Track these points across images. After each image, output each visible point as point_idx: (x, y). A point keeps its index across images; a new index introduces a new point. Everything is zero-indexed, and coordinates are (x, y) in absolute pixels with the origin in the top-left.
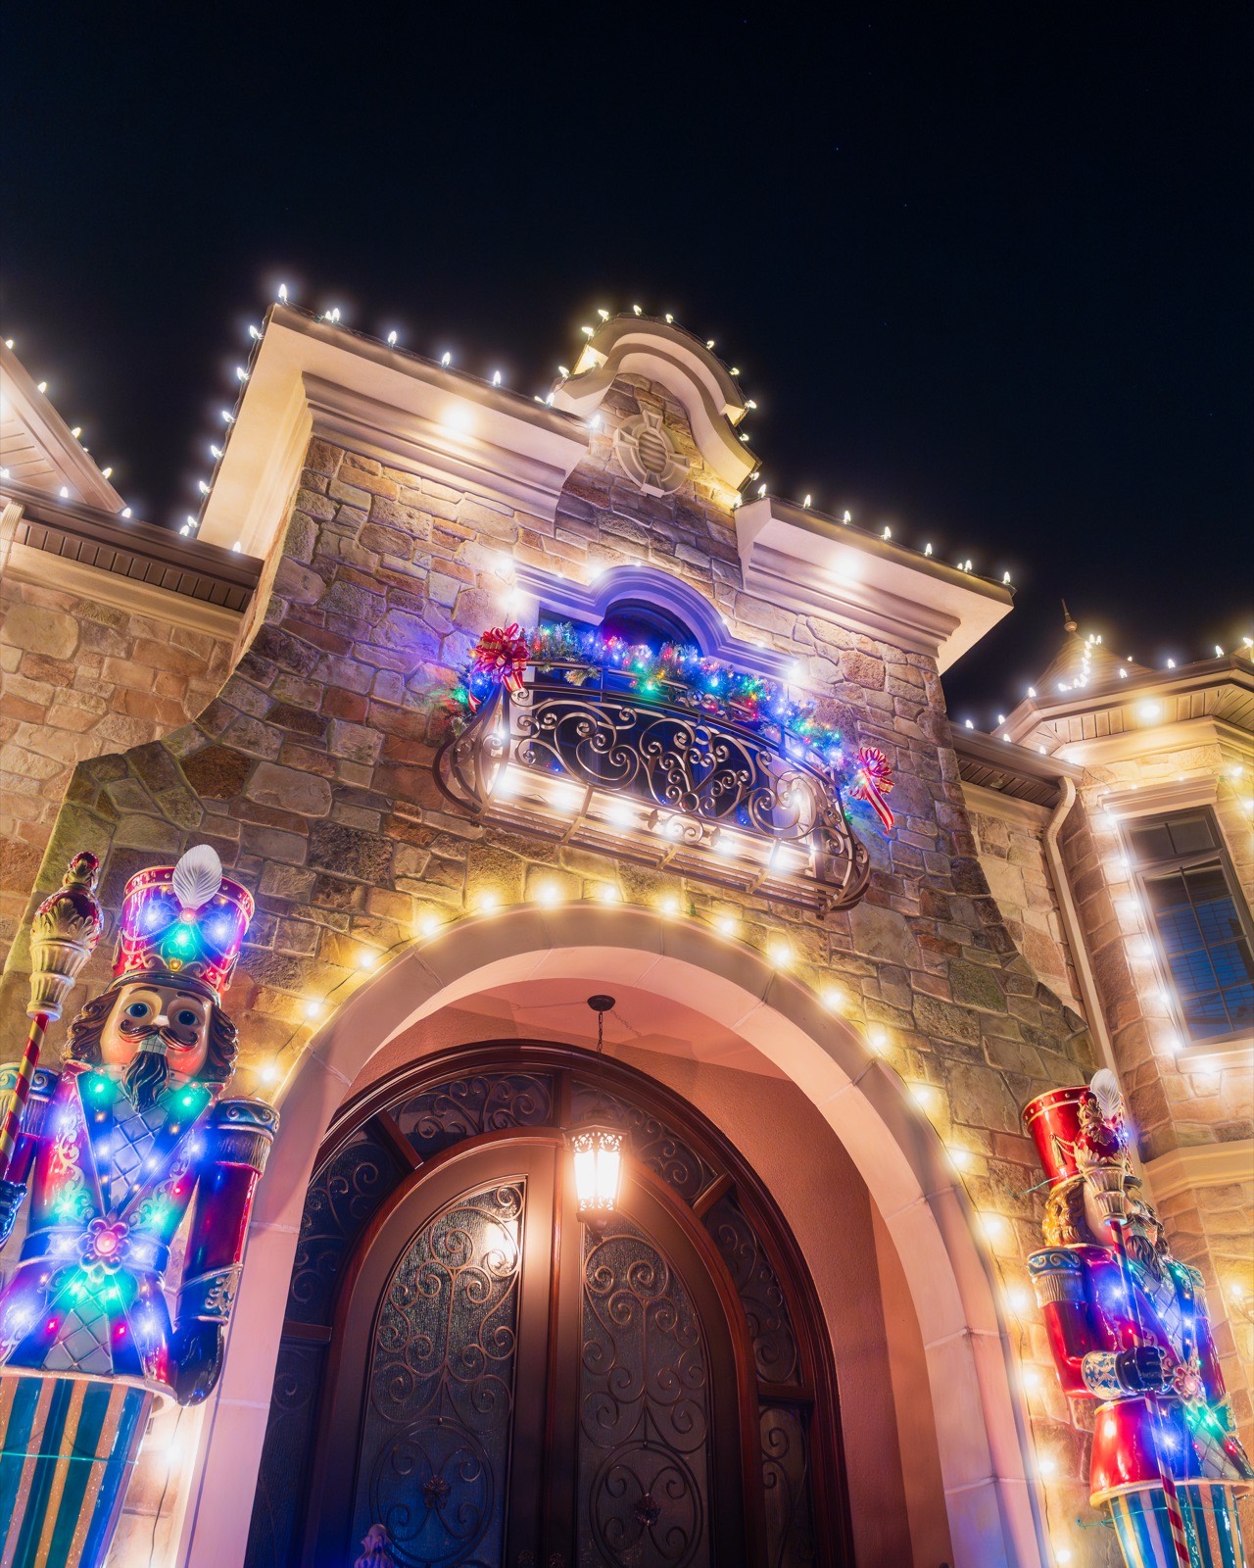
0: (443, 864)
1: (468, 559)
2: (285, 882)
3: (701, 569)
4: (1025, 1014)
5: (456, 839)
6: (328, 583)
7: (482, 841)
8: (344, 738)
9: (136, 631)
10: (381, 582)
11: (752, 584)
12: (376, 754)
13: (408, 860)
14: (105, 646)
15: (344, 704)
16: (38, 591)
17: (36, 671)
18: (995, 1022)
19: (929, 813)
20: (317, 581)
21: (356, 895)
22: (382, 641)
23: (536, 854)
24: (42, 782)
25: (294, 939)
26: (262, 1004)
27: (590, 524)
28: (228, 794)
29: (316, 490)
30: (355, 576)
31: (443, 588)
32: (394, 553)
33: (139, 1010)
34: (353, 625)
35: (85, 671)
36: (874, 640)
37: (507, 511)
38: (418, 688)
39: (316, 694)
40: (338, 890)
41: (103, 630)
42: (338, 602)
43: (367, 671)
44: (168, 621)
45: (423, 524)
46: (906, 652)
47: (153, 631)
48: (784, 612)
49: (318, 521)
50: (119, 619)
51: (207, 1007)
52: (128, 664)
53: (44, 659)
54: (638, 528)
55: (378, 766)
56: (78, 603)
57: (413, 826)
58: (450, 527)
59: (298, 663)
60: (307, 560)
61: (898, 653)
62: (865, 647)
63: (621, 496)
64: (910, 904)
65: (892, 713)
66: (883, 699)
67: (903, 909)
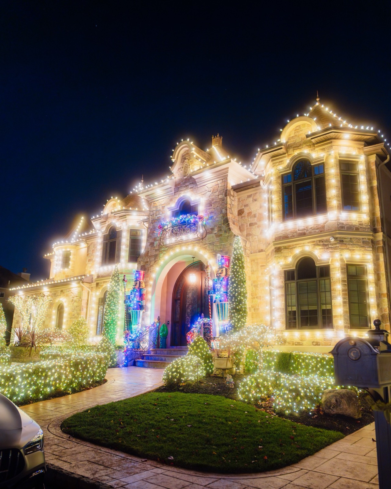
0: (164, 254)
1: (165, 210)
4: (230, 241)
5: (165, 250)
13: (161, 255)
19: (221, 212)
23: (172, 248)
27: (178, 191)
31: (162, 216)
32: (158, 215)
36: (217, 181)
37: (168, 197)
45: (160, 208)
54: (184, 187)
57: (161, 251)
61: (221, 181)
62: (216, 184)
63: (182, 182)
64: (216, 231)
65: (219, 195)
66: (217, 193)
67: (215, 233)
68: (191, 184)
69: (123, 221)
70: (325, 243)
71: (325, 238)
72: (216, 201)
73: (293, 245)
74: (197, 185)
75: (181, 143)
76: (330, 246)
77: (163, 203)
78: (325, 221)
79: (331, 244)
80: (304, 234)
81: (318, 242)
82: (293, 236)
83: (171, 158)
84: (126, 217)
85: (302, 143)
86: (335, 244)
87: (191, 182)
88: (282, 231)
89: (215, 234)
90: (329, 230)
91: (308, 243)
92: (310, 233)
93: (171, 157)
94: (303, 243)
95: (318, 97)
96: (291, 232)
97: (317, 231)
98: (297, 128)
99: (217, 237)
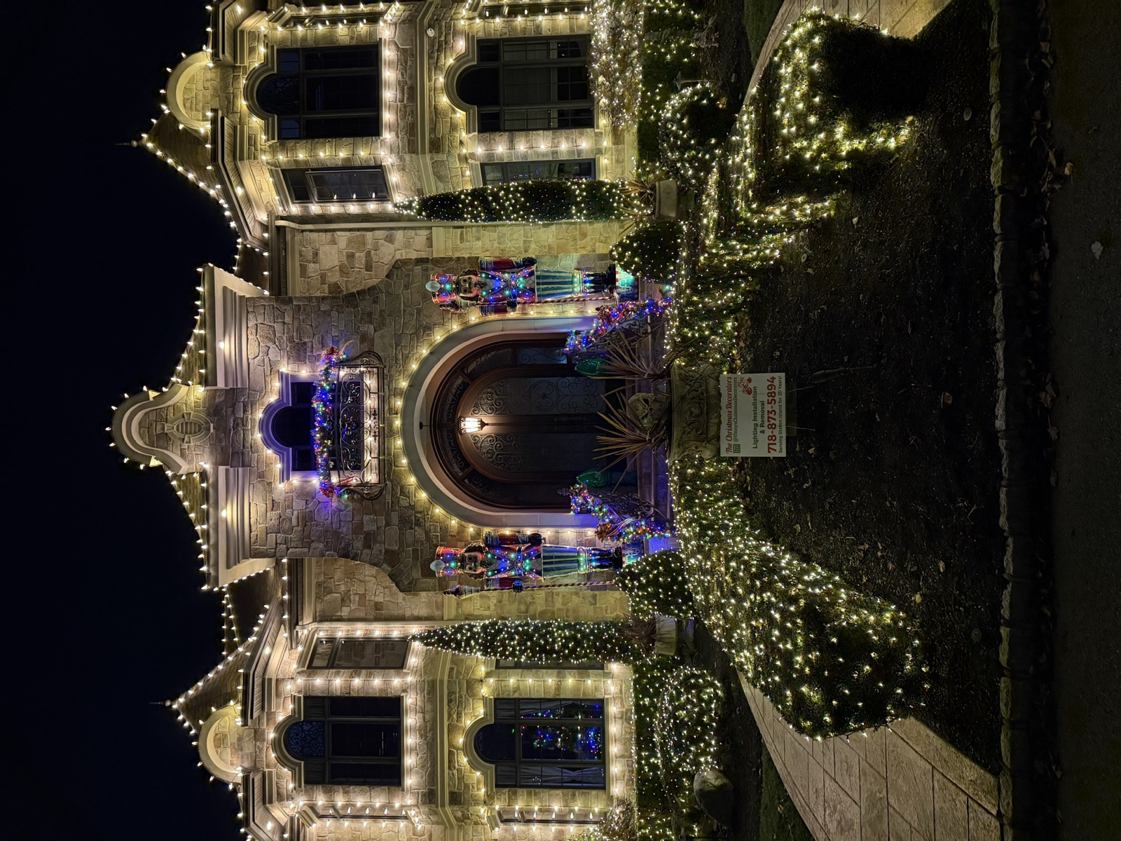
0: (402, 492)
1: (282, 498)
2: (420, 534)
3: (244, 406)
4: (400, 288)
5: (393, 489)
6: (313, 541)
7: (392, 481)
8: (369, 525)
9: (322, 578)
10: (305, 525)
11: (242, 383)
12: (372, 517)
13: (404, 503)
14: (332, 585)
15: (358, 528)
16: (318, 610)
17: (348, 601)
18: (406, 301)
19: (327, 314)
20: (313, 545)
21: (419, 515)
22: (329, 521)
23: (391, 465)
24: (384, 588)
25: (435, 529)
26: (454, 533)
27: (243, 454)
28: (398, 554)
29: (275, 552)
30: (306, 533)
31: (299, 505)
32: (291, 523)
33: (470, 569)
34: (327, 531)
35: (343, 588)
36: (248, 327)
37: (252, 486)
38: (343, 507)
39: (357, 538)
40: (419, 520)
41: (325, 588)
42: (319, 537)
43: (342, 524)
44: (314, 570)
45: (273, 515)
46: (248, 312)
47: (321, 573)
48: (251, 370)
49: (288, 549)
50: (319, 585)
51: (466, 554)
52: (336, 577)
53: (343, 600)
54: (235, 433)
55: (376, 515)
56: (318, 597)
57: (392, 502)
58: (270, 506)
59: (348, 545)
60: (307, 550)
61: (250, 316)
62: (254, 331)
63: (220, 441)
64: (370, 329)
65: (284, 323)
66: (278, 327)
67: (373, 332)
68: (233, 412)
69: (278, 695)
70: (436, 48)
71: (426, 47)
72: (297, 331)
73: (430, 113)
74: (243, 389)
75: (115, 434)
76: (443, 39)
77: (262, 507)
78: (393, 47)
79: (440, 37)
80: (412, 90)
81: (431, 61)
82: (413, 113)
83: (147, 467)
84: (270, 680)
85: (225, 95)
86: (440, 28)
87: (230, 410)
88: (398, 137)
89: (375, 331)
90: (412, 40)
91: (430, 80)
92: (411, 77)
93: (142, 467)
94: (430, 91)
95: (128, 144)
96: (404, 117)
97: (409, 63)
98: (188, 105)
99: (384, 325)
